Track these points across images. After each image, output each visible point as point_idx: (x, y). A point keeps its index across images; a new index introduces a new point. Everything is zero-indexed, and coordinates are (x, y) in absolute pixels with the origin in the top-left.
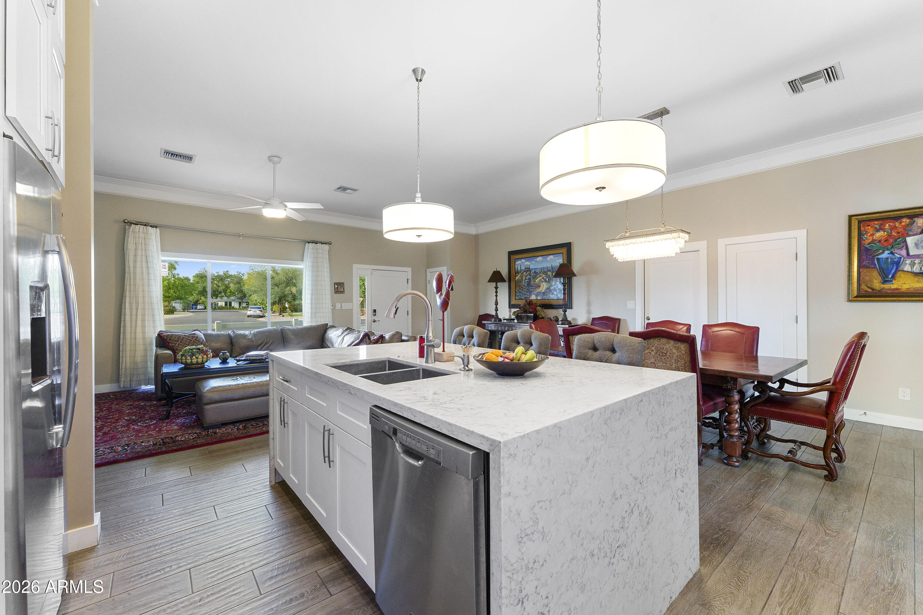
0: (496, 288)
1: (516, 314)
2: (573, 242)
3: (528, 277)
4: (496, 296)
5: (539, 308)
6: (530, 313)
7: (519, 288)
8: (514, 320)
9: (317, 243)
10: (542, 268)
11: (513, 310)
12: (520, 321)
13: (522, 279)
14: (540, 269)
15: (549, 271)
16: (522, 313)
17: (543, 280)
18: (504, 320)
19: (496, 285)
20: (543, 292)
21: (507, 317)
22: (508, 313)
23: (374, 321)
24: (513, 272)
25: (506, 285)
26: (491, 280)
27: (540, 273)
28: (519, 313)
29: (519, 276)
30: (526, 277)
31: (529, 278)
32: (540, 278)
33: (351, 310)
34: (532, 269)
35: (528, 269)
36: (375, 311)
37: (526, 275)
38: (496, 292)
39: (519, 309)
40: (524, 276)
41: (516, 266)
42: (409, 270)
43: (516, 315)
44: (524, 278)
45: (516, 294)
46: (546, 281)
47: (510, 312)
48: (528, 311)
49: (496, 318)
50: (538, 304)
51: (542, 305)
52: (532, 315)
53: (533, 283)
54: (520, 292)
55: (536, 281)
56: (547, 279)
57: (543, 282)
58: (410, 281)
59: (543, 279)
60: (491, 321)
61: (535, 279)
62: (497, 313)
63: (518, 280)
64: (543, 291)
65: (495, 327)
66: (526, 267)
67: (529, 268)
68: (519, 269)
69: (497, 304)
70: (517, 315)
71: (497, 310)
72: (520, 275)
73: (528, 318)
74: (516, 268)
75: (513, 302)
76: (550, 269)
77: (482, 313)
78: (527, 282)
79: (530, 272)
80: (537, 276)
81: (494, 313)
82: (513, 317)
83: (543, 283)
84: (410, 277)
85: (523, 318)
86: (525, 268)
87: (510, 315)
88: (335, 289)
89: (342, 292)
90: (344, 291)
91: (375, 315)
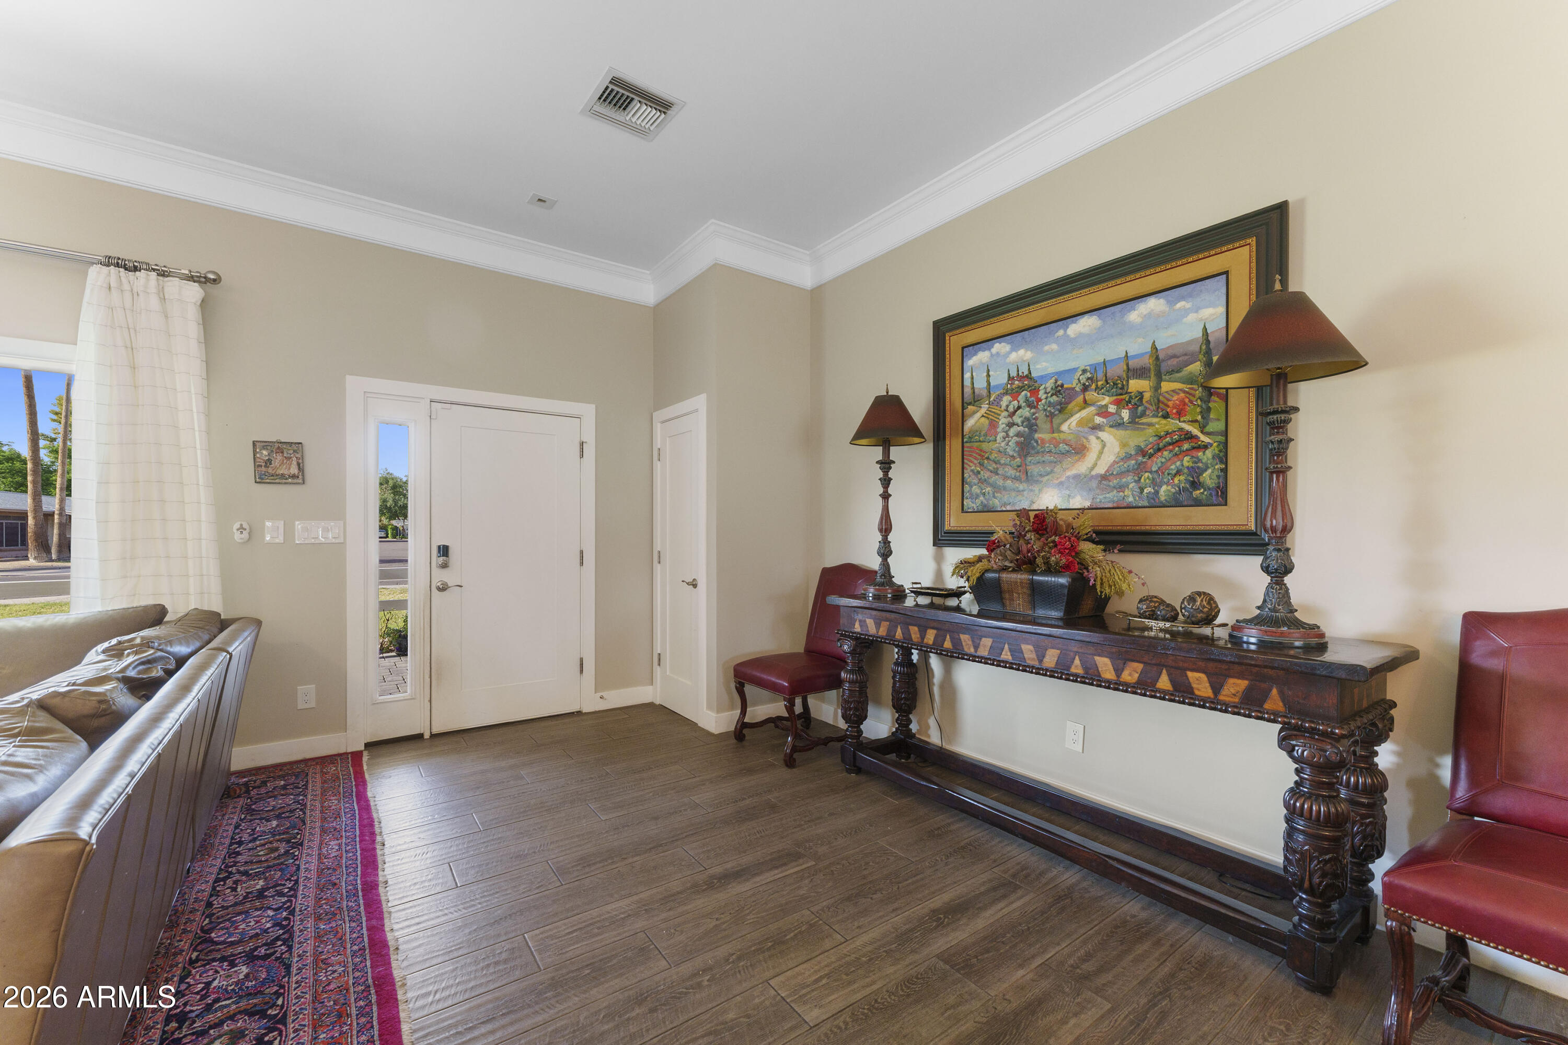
0: (886, 464)
1: (975, 572)
2: (1302, 202)
3: (1026, 412)
4: (886, 496)
5: (1089, 550)
6: (1049, 571)
7: (981, 465)
8: (958, 594)
9: (135, 269)
10: (1095, 367)
11: (955, 555)
12: (995, 607)
13: (993, 425)
14: (1084, 371)
15: (1141, 373)
16: (1004, 569)
17: (1098, 420)
18: (917, 593)
19: (886, 453)
20: (1097, 476)
21: (927, 581)
22: (931, 566)
23: (443, 588)
24: (954, 397)
25: (923, 453)
26: (862, 433)
27: (1085, 388)
28: (987, 571)
29: (978, 415)
30: (1012, 414)
31: (1027, 419)
32: (1084, 413)
33: (338, 549)
34: (1044, 378)
35: (1021, 378)
36: (444, 551)
37: (1011, 409)
38: (886, 482)
39: (983, 551)
40: (1006, 414)
41: (967, 376)
42: (588, 411)
43: (974, 579)
44: (1003, 421)
45: (967, 487)
46: (1119, 425)
47: (939, 559)
48: (1039, 561)
49: (882, 584)
50: (1086, 524)
51: (1098, 533)
52: (1063, 580)
53: (1046, 436)
54: (981, 481)
55: (1064, 427)
56: (1125, 414)
57: (1096, 428)
58: (590, 450)
59: (1103, 413)
60: (863, 597)
61: (1056, 421)
62: (886, 566)
63: (974, 432)
64: (1101, 469)
65: (878, 626)
66: (1014, 374)
67: (1029, 377)
68: (980, 384)
69: (886, 527)
70: (980, 579)
71: (885, 552)
72: (983, 411)
73: (1038, 594)
74: (967, 382)
75: (953, 522)
76: (1147, 361)
77: (833, 560)
78: (1018, 435)
79: (1035, 392)
80: (1070, 406)
81: (874, 562)
82: (953, 583)
83: (1103, 435)
84: (590, 437)
85: (1011, 592)
86: (1010, 378)
87: (939, 574)
88: (257, 466)
89: (294, 476)
90: (303, 475)
91: (444, 566)
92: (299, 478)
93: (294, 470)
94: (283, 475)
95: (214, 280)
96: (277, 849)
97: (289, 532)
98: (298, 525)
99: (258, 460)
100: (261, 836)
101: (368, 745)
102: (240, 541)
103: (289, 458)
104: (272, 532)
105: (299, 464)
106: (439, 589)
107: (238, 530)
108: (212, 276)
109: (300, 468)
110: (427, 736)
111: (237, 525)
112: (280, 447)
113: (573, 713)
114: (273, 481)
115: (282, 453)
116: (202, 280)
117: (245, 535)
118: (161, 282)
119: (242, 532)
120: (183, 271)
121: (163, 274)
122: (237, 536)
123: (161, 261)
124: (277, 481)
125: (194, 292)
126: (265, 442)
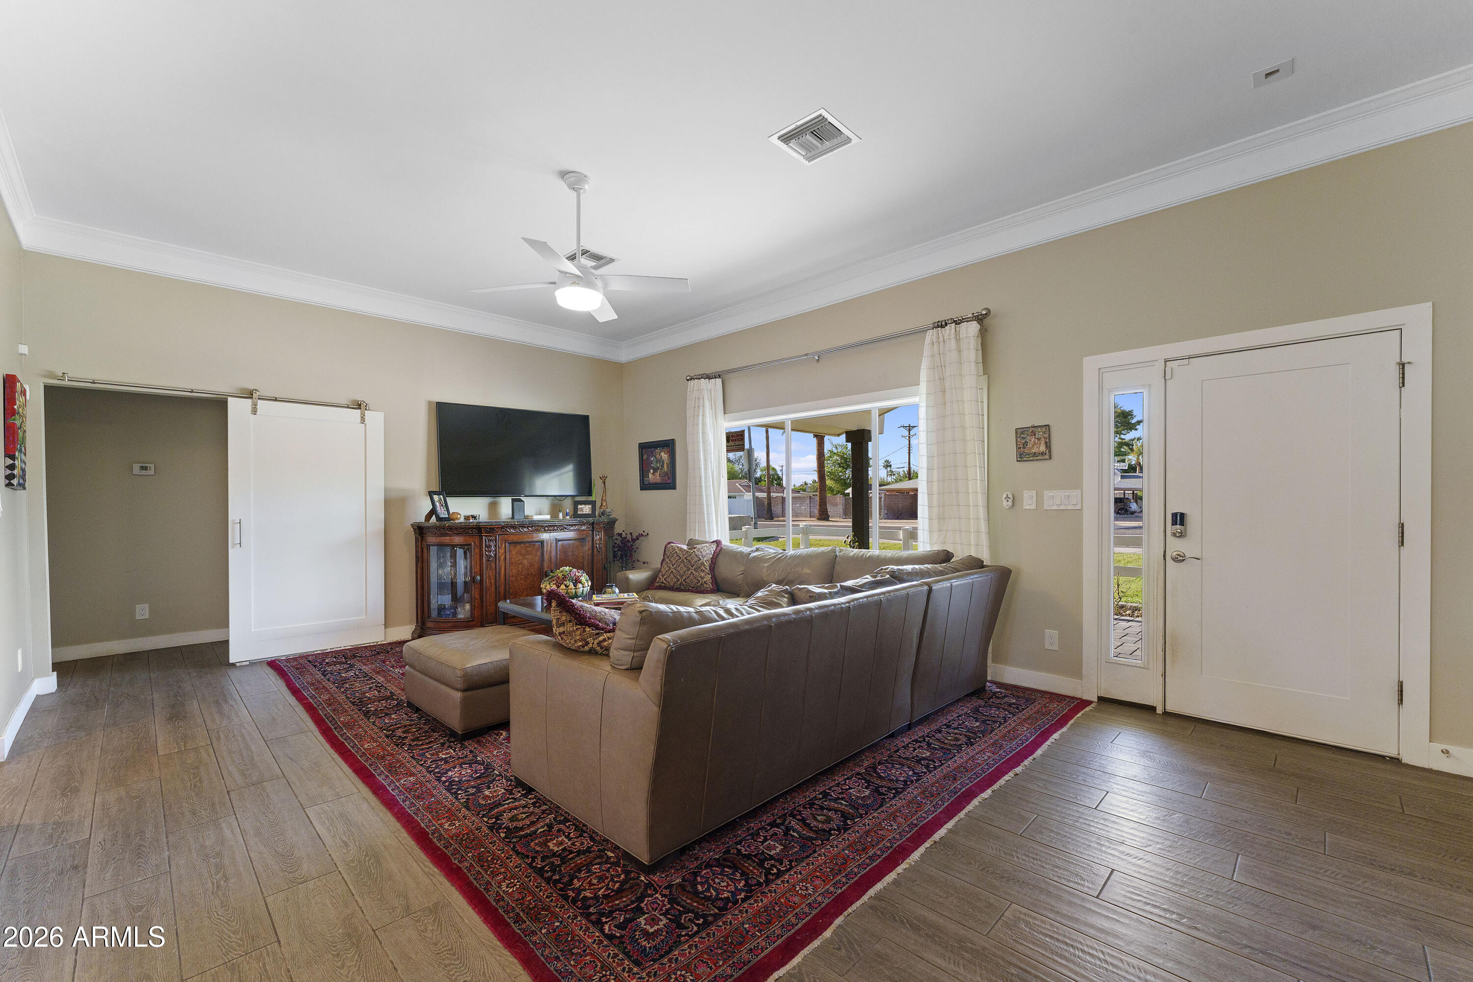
9: (946, 325)
23: (1179, 559)
33: (1077, 514)
36: (1179, 519)
58: (1418, 372)
84: (1418, 351)
88: (1018, 448)
89: (1043, 454)
90: (1050, 452)
91: (1182, 535)
92: (1047, 454)
93: (1043, 448)
94: (1035, 453)
95: (986, 314)
96: (958, 740)
97: (1040, 498)
98: (1047, 493)
99: (1018, 443)
100: (961, 728)
101: (1101, 699)
102: (1008, 507)
103: (1039, 439)
104: (1028, 501)
105: (1046, 443)
106: (1175, 560)
107: (1005, 499)
108: (984, 312)
109: (1048, 446)
110: (1159, 710)
111: (1005, 496)
112: (1033, 430)
113: (1383, 757)
114: (1029, 459)
115: (1035, 435)
116: (978, 317)
117: (1010, 503)
118: (958, 329)
119: (1008, 501)
120: (969, 316)
121: (958, 322)
122: (1005, 503)
123: (957, 315)
124: (1031, 458)
125: (974, 328)
126: (1023, 428)
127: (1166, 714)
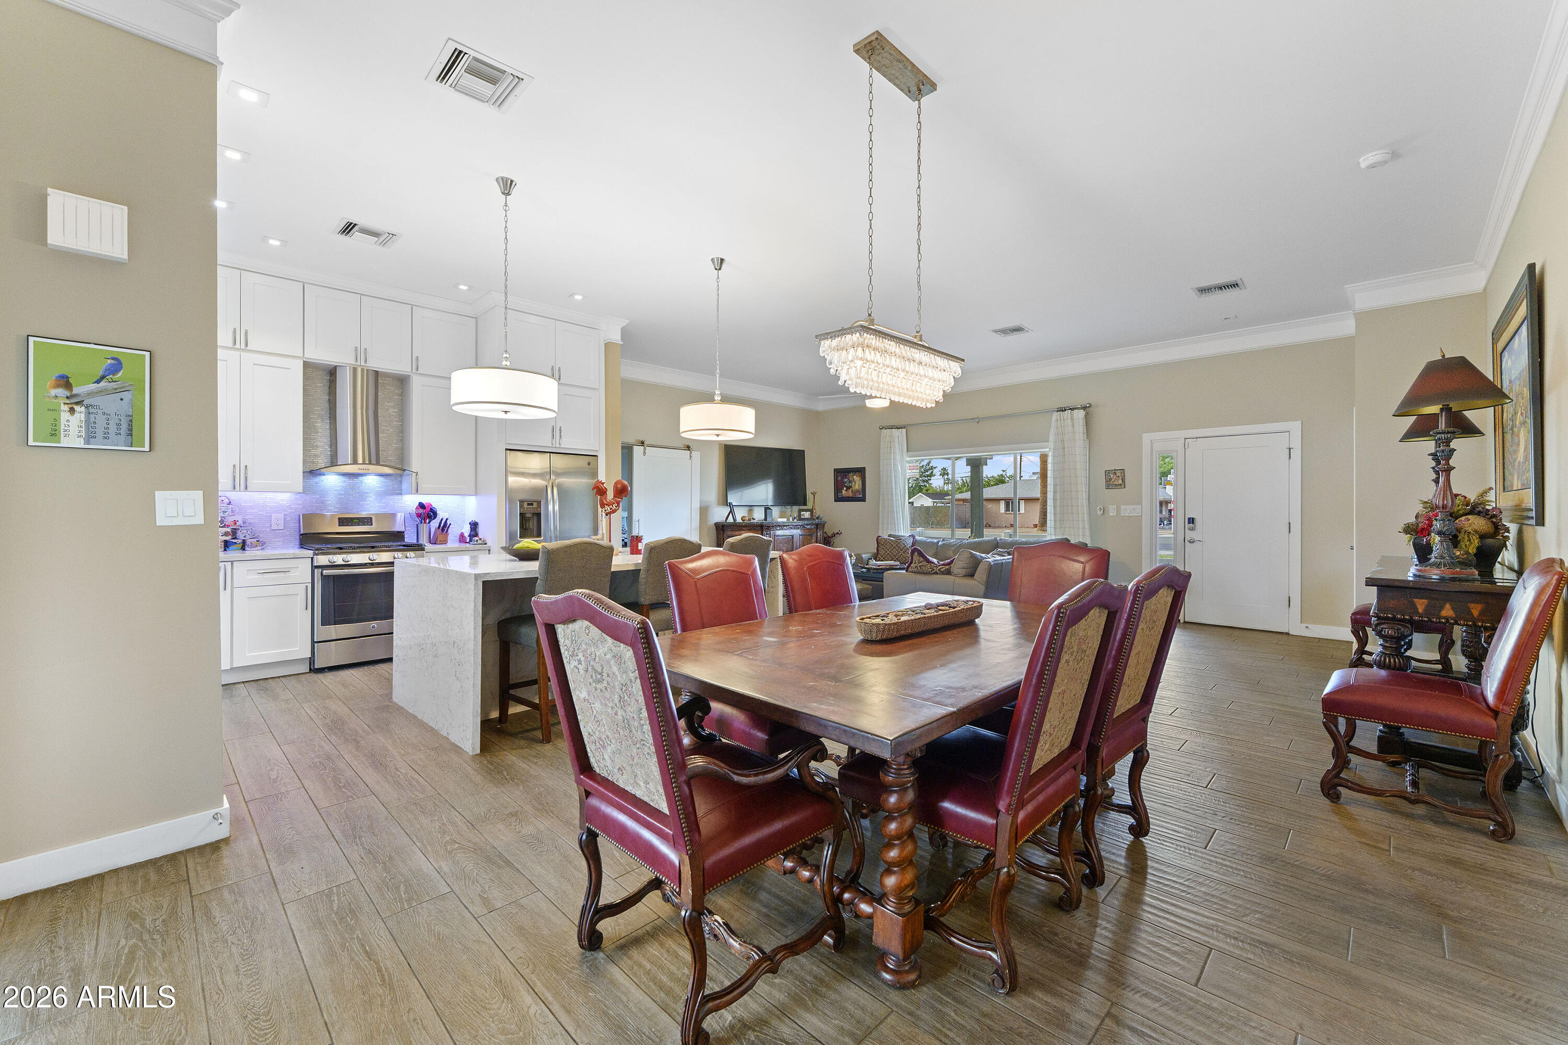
23: (1192, 542)
33: (1139, 518)
36: (1192, 521)
42: (1295, 426)
58: (1296, 453)
88: (1107, 482)
89: (1121, 485)
91: (1192, 529)
92: (1123, 485)
93: (1120, 482)
94: (1116, 485)
95: (1088, 406)
97: (1118, 510)
98: (1122, 507)
99: (1106, 479)
102: (1100, 514)
103: (1118, 477)
104: (1112, 511)
105: (1122, 479)
106: (1189, 542)
107: (1099, 510)
109: (1124, 481)
110: (1182, 621)
111: (1098, 508)
112: (1115, 471)
113: (1282, 633)
114: (1112, 488)
115: (1116, 475)
116: (1084, 408)
117: (1102, 512)
118: (1072, 413)
120: (1078, 406)
121: (1072, 409)
122: (1099, 512)
123: (1071, 405)
124: (1114, 488)
125: (1082, 413)
126: (1109, 471)
127: (1185, 622)
